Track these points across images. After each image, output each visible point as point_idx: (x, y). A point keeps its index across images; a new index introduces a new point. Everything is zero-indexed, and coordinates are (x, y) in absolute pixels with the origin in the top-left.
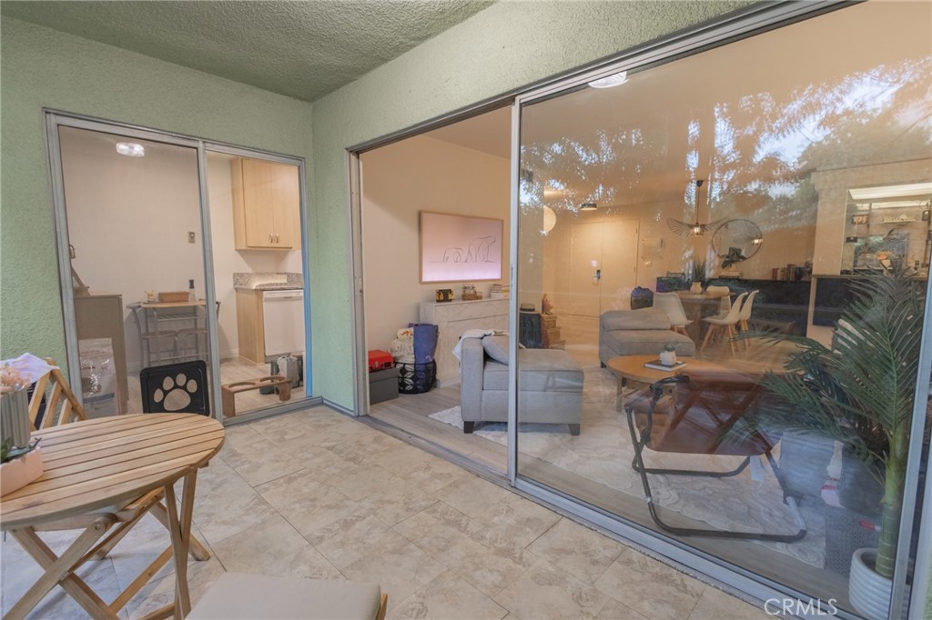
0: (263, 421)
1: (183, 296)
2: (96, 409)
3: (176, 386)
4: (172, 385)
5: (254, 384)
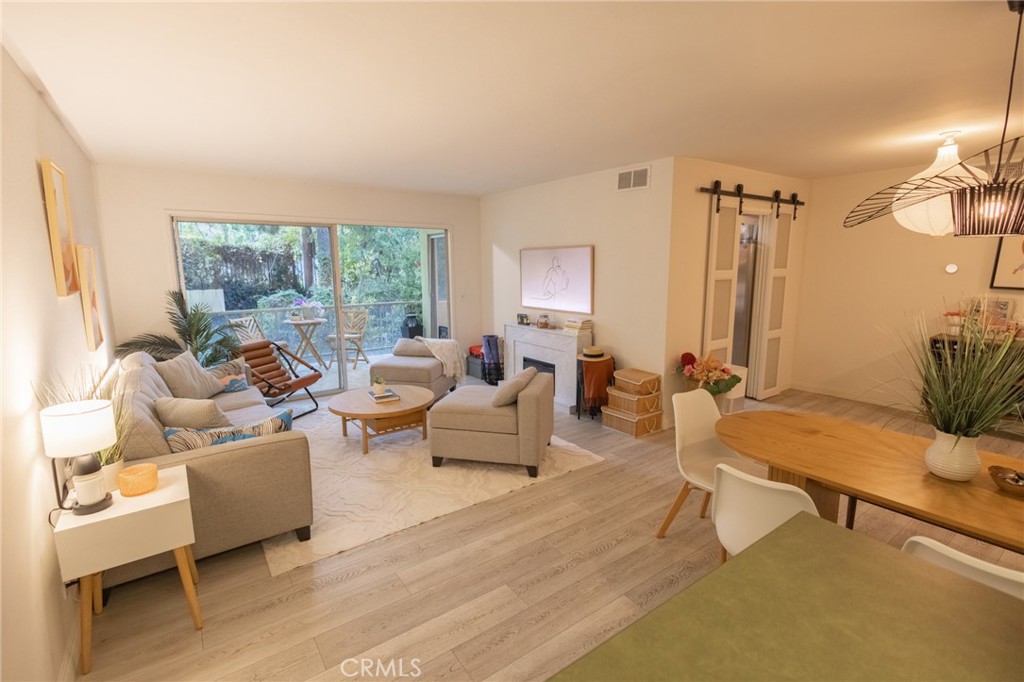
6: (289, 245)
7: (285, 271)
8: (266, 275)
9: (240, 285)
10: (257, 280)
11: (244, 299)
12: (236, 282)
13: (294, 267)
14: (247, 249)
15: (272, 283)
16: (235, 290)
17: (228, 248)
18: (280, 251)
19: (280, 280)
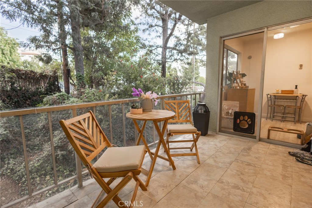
0: (278, 146)
1: (292, 92)
2: (230, 121)
3: (244, 120)
4: (243, 119)
5: (283, 129)
6: (55, 71)
7: (54, 84)
8: (43, 86)
9: (27, 91)
10: (38, 89)
11: (30, 99)
12: (25, 89)
13: (58, 82)
14: (32, 71)
15: (47, 90)
16: (24, 94)
17: (20, 70)
18: (51, 74)
19: (51, 89)
